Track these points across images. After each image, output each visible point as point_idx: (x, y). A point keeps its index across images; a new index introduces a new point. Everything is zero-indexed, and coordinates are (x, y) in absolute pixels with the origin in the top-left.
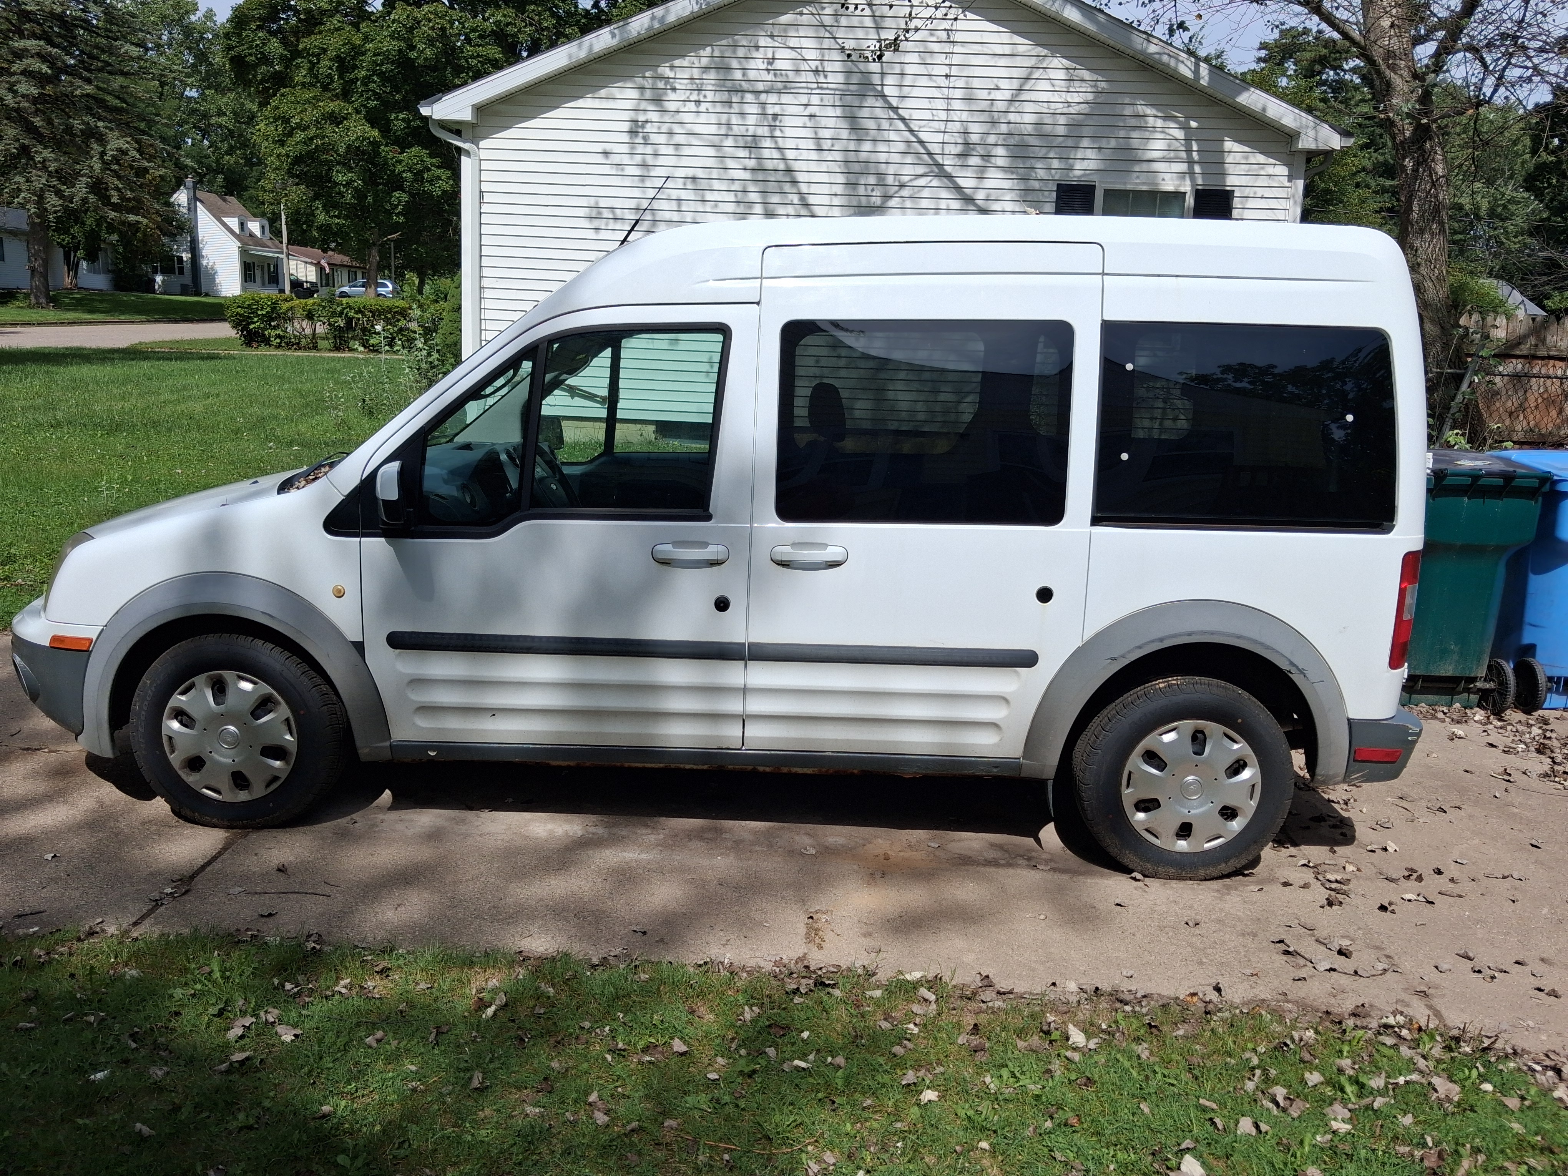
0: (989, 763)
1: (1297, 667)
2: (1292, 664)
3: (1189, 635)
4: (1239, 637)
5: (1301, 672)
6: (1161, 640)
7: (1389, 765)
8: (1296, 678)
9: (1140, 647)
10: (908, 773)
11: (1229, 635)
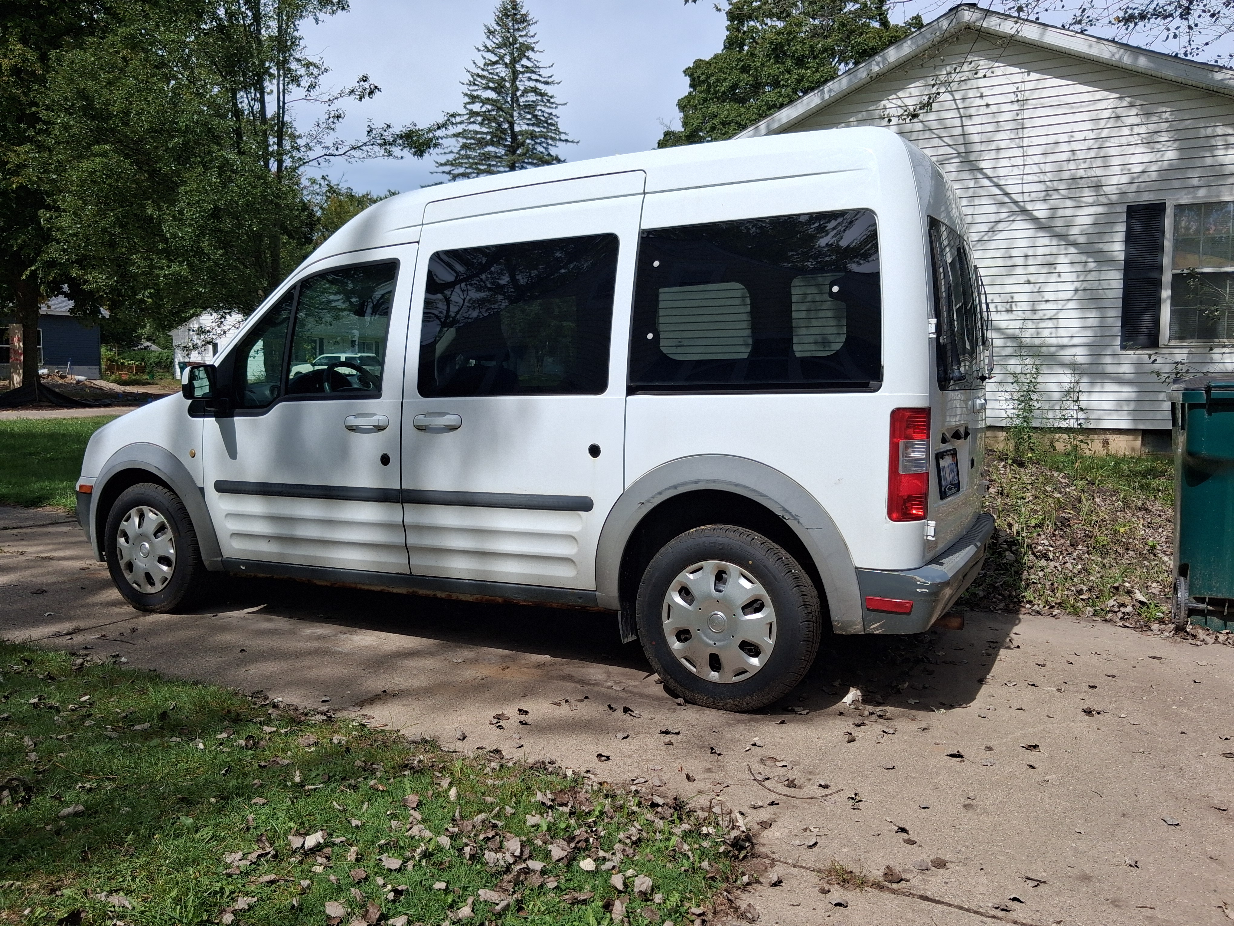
0: (574, 594)
1: (790, 513)
2: (784, 510)
3: (696, 482)
4: (736, 485)
5: (795, 518)
6: (675, 487)
7: (904, 617)
8: (791, 523)
9: (660, 493)
10: (520, 599)
11: (729, 483)
